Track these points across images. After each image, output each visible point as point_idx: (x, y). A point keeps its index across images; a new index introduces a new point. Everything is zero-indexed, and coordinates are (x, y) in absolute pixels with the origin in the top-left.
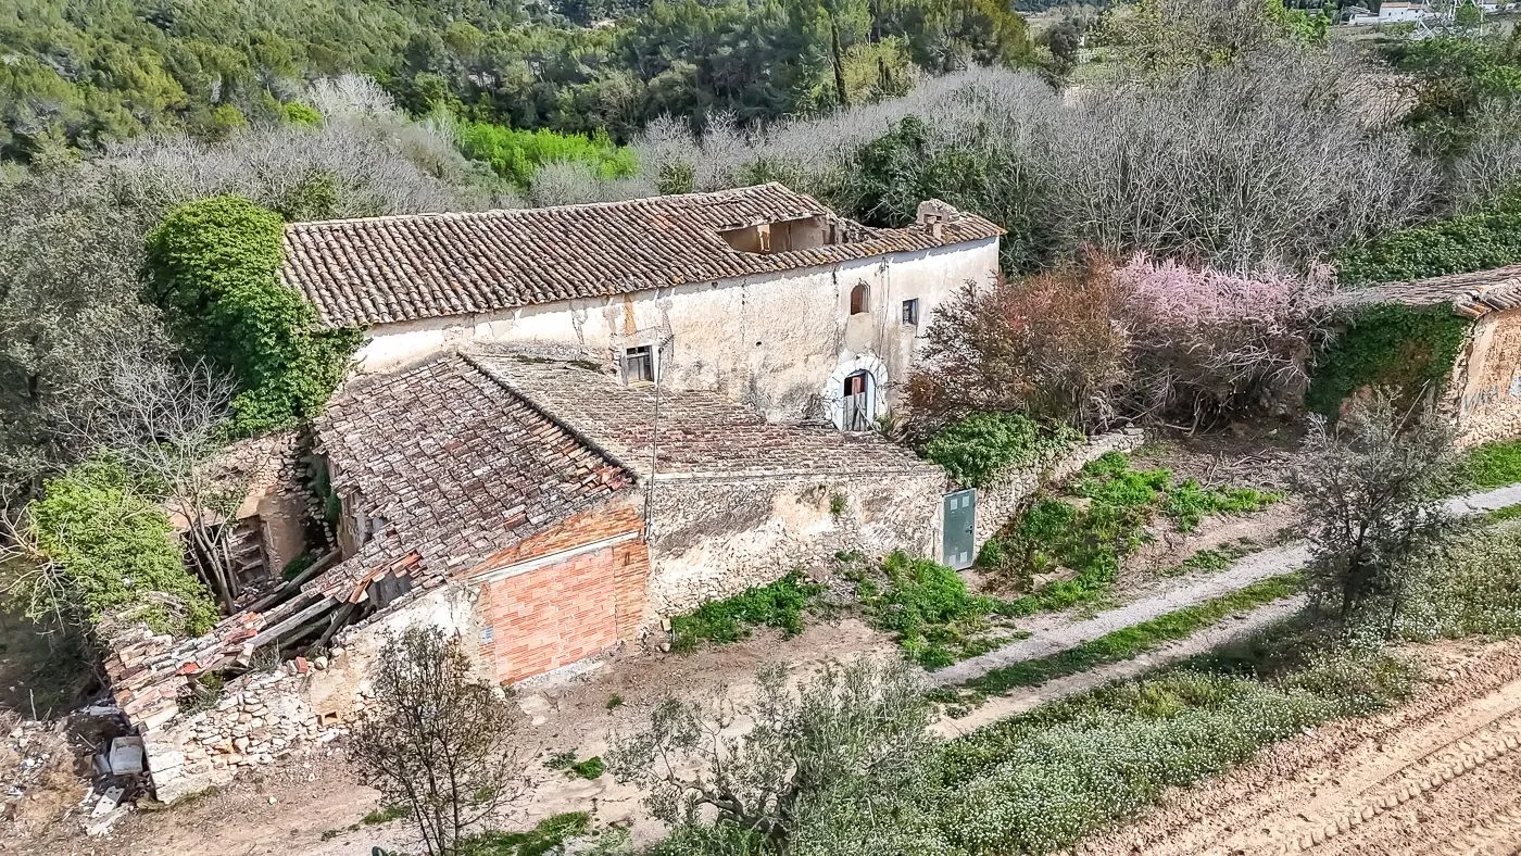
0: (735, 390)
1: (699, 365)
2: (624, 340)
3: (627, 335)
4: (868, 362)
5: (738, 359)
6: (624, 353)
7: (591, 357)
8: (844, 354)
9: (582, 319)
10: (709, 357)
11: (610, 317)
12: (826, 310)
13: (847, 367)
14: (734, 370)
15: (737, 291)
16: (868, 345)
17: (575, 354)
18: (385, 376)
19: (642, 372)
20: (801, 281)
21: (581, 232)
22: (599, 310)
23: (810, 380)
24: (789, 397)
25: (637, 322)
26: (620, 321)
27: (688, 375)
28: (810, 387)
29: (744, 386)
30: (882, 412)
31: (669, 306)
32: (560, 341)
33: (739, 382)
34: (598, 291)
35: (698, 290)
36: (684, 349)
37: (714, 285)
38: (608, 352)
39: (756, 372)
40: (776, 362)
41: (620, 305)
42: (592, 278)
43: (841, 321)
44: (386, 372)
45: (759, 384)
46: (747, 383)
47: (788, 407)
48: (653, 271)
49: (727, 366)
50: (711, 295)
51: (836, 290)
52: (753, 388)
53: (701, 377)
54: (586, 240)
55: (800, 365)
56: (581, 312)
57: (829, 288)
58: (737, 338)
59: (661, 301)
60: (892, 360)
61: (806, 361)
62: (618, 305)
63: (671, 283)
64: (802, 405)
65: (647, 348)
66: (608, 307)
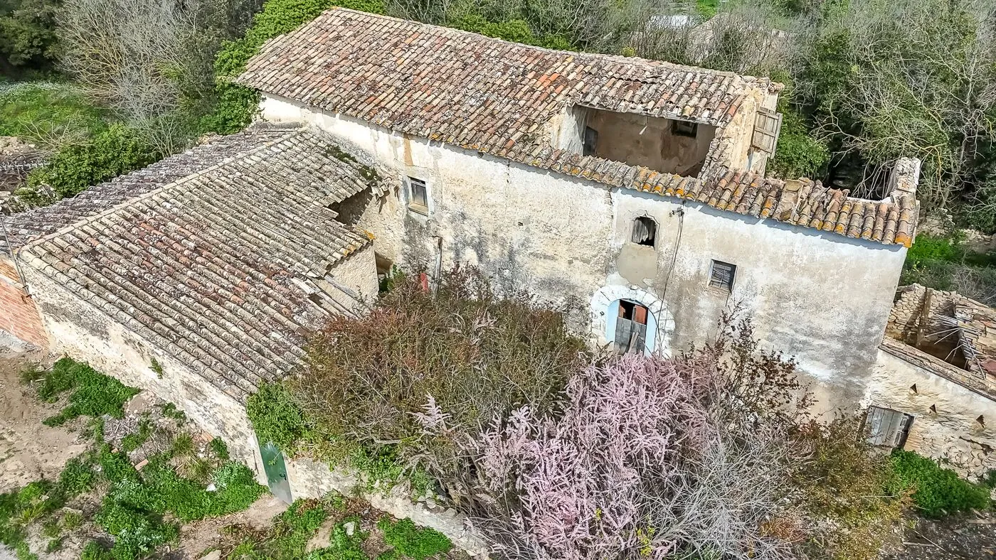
0: (495, 253)
1: (463, 216)
2: (405, 169)
3: (407, 166)
4: (648, 298)
5: (499, 228)
6: (406, 179)
7: (382, 170)
8: (616, 277)
9: (376, 138)
10: (476, 213)
11: (394, 146)
12: (597, 225)
13: (618, 290)
14: (494, 235)
15: (501, 168)
16: (649, 282)
17: (372, 162)
18: (273, 125)
19: (420, 198)
20: (568, 186)
22: (387, 137)
23: (572, 281)
24: (547, 285)
25: (414, 159)
26: (401, 152)
27: (454, 218)
28: (572, 288)
29: (503, 253)
31: (438, 156)
32: (364, 148)
33: (499, 247)
34: (378, 120)
35: (465, 152)
36: (450, 197)
37: (481, 154)
38: (395, 172)
39: (516, 247)
40: (536, 248)
41: (401, 139)
42: (394, 108)
43: (614, 244)
44: (273, 122)
45: (518, 258)
46: (506, 252)
47: (546, 292)
48: (436, 122)
49: (488, 228)
50: (476, 161)
51: (612, 210)
52: (511, 259)
53: (465, 227)
55: (563, 262)
56: (375, 132)
57: (602, 205)
58: (500, 210)
59: (432, 148)
60: (682, 313)
61: (570, 262)
62: (399, 138)
63: (430, 137)
64: (562, 299)
65: (424, 183)
66: (392, 136)
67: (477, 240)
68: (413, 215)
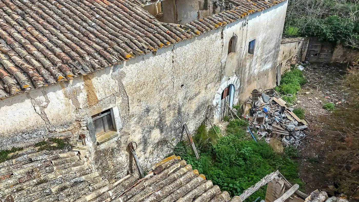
0: (170, 118)
1: (148, 110)
2: (88, 111)
3: (90, 106)
4: (234, 79)
5: (171, 99)
6: (90, 120)
7: (60, 133)
8: (224, 78)
9: (44, 104)
10: (153, 103)
11: (73, 96)
12: (217, 56)
13: (224, 85)
14: (169, 106)
15: (169, 54)
16: (234, 71)
17: (43, 135)
19: (107, 126)
20: (206, 40)
21: (37, 13)
22: (60, 93)
23: (207, 98)
24: (198, 111)
25: (97, 95)
26: (82, 97)
27: (140, 118)
28: (207, 102)
29: (174, 113)
30: (236, 101)
31: (122, 75)
32: (24, 128)
33: (172, 113)
34: (56, 78)
35: (143, 59)
36: (136, 104)
37: (154, 53)
38: (75, 124)
39: (181, 103)
40: (191, 94)
41: (80, 84)
42: (47, 63)
43: (223, 61)
45: (183, 110)
46: (176, 111)
47: (197, 117)
48: (105, 49)
49: (164, 105)
50: (152, 60)
51: (222, 42)
52: (179, 113)
53: (150, 117)
54: (41, 21)
55: (203, 91)
56: (41, 98)
57: (219, 42)
58: (170, 87)
59: (116, 73)
60: (242, 76)
61: (206, 88)
62: (78, 85)
63: (122, 58)
64: (204, 113)
65: (109, 110)
66: (68, 89)
67: (158, 120)
68: (103, 147)
